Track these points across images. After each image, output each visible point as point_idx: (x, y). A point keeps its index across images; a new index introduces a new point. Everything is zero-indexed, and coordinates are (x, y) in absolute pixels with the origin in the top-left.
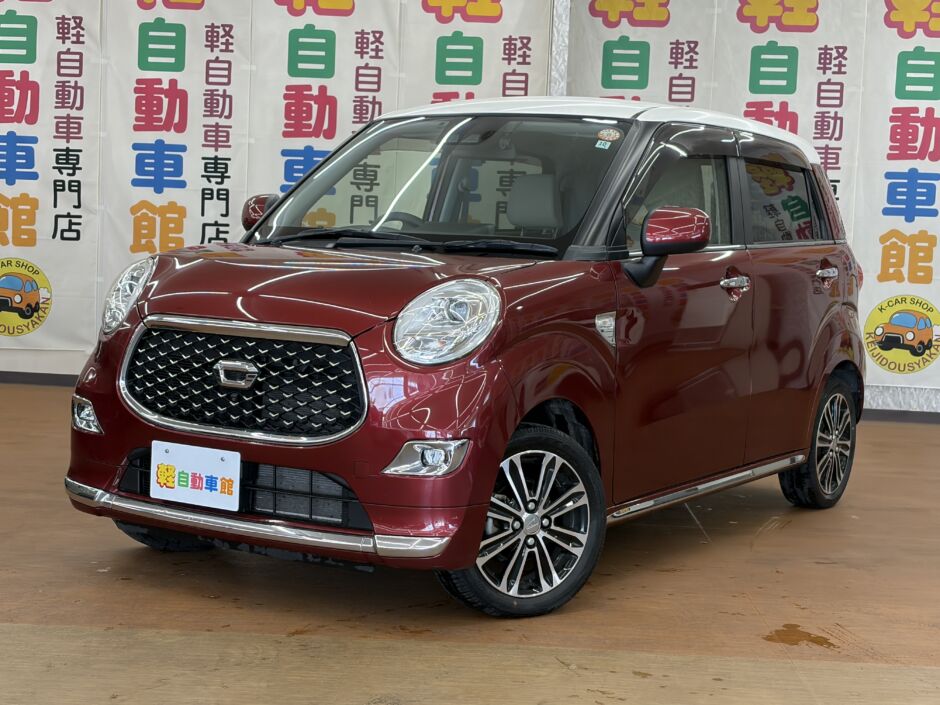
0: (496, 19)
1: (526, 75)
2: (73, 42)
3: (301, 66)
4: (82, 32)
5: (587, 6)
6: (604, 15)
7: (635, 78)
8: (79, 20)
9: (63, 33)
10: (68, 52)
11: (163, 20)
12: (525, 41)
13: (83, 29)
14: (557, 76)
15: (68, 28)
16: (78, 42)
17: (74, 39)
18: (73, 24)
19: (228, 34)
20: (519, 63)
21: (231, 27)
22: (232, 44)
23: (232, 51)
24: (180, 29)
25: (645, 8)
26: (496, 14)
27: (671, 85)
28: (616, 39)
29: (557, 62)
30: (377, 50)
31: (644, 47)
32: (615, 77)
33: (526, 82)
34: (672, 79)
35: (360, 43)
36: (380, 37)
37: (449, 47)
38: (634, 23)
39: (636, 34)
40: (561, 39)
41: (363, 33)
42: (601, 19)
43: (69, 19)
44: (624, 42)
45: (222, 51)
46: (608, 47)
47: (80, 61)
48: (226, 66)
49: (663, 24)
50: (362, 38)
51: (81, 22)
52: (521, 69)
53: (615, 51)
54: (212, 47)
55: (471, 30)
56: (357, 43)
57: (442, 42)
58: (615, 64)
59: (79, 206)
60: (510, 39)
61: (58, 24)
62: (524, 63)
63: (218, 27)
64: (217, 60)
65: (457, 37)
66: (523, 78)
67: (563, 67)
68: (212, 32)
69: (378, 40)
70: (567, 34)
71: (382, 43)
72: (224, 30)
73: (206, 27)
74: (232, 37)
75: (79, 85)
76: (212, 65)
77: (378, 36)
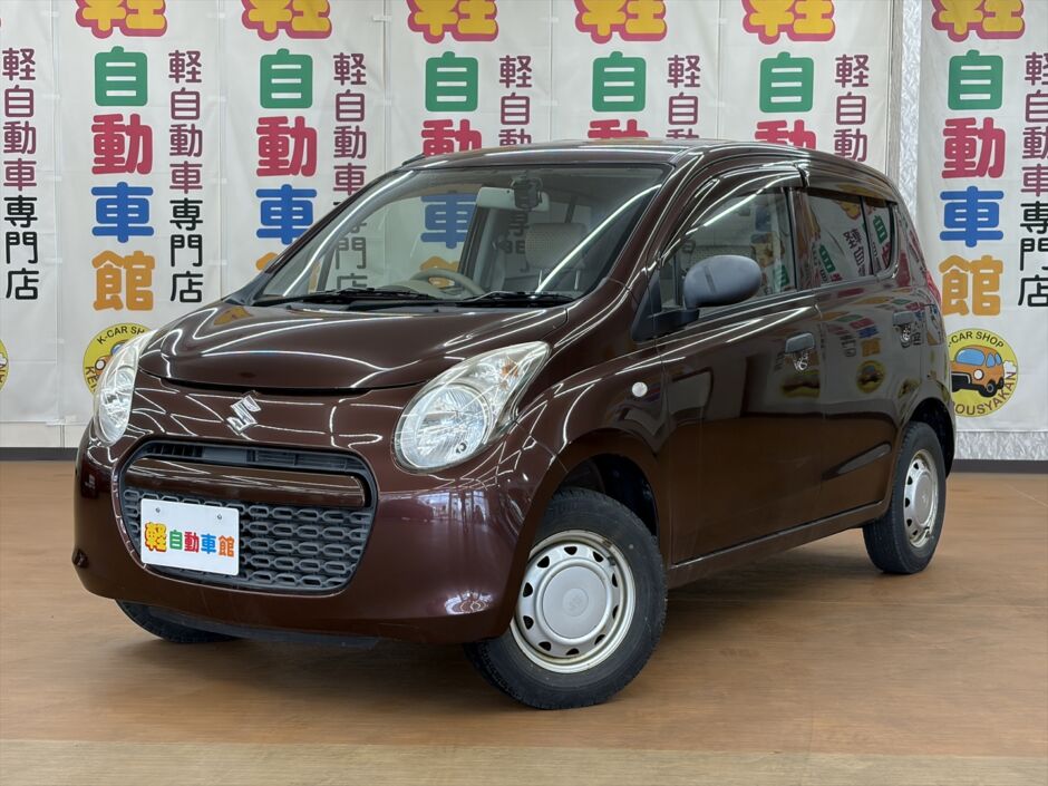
0: (827, 37)
1: (864, 98)
2: (353, 83)
3: (607, 99)
4: (362, 71)
5: (930, 18)
6: (949, 27)
7: (987, 97)
8: (359, 59)
9: (342, 73)
10: (348, 94)
11: (453, 54)
12: (862, 60)
13: (364, 67)
14: (908, 97)
15: (347, 67)
16: (359, 82)
17: (355, 79)
18: (352, 63)
19: (525, 66)
20: (854, 85)
21: (528, 59)
22: (529, 78)
23: (530, 86)
24: (472, 64)
25: (995, 19)
26: (827, 30)
27: (1029, 104)
28: (965, 54)
29: (908, 83)
30: (693, 77)
31: (996, 62)
32: (963, 97)
33: (863, 106)
34: (1029, 96)
35: (674, 71)
36: (697, 62)
37: (774, 71)
38: (983, 35)
39: (987, 48)
40: (911, 56)
41: (676, 58)
42: (946, 32)
43: (348, 57)
44: (973, 57)
45: (518, 86)
46: (955, 63)
47: (362, 103)
48: (523, 102)
49: (1016, 35)
50: (676, 64)
51: (361, 60)
52: (857, 92)
53: (963, 68)
54: (508, 82)
55: (799, 50)
56: (671, 70)
57: (767, 65)
58: (963, 82)
59: (364, 266)
60: (845, 58)
61: (336, 63)
62: (861, 84)
63: (514, 60)
64: (513, 97)
65: (784, 59)
66: (860, 102)
67: (914, 88)
68: (508, 65)
69: (693, 66)
70: (918, 50)
71: (698, 70)
72: (521, 62)
73: (501, 59)
74: (530, 70)
75: (361, 130)
76: (507, 102)
77: (694, 62)
